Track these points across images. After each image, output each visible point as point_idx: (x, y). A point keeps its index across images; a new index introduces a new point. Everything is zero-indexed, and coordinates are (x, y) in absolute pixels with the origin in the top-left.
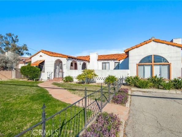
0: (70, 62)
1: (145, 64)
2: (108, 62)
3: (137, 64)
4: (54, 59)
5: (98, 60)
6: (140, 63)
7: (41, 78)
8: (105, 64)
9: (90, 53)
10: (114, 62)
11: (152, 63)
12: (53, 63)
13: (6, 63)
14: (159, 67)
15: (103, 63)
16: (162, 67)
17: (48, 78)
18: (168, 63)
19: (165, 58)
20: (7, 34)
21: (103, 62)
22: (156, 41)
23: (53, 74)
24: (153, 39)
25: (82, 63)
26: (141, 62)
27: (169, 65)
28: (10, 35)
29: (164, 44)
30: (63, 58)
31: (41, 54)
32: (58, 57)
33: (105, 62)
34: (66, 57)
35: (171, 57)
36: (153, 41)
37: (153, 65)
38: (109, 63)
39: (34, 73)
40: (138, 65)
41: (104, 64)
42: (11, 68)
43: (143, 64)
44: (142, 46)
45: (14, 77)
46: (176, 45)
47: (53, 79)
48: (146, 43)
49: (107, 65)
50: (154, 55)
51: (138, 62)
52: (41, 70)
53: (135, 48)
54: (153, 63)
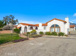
0: (30, 27)
3: (50, 27)
4: (24, 26)
5: (42, 26)
9: (39, 23)
11: (54, 27)
12: (24, 27)
13: (9, 28)
14: (57, 28)
15: (44, 27)
17: (22, 33)
18: (59, 27)
20: (10, 16)
23: (24, 31)
25: (35, 27)
28: (11, 16)
31: (20, 24)
34: (28, 25)
35: (60, 25)
36: (55, 19)
42: (11, 30)
45: (12, 32)
47: (24, 33)
50: (55, 24)
52: (20, 30)
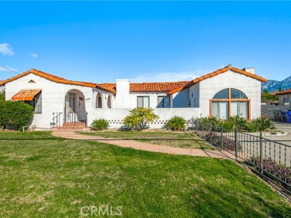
1: (220, 100)
2: (148, 95)
3: (210, 100)
4: (64, 89)
5: (130, 92)
6: (213, 98)
7: (33, 124)
8: (142, 98)
9: (117, 80)
10: (157, 95)
11: (228, 99)
12: (63, 96)
14: (236, 104)
15: (138, 97)
16: (240, 104)
17: (51, 124)
18: (247, 99)
19: (243, 92)
21: (139, 95)
22: (234, 70)
24: (230, 67)
25: (108, 96)
26: (215, 97)
27: (248, 101)
29: (243, 75)
30: (85, 87)
31: (32, 77)
32: (73, 86)
33: (142, 95)
34: (92, 86)
35: (250, 92)
36: (231, 69)
37: (230, 102)
38: (149, 97)
39: (23, 115)
40: (212, 101)
41: (140, 99)
43: (218, 100)
44: (216, 75)
46: (256, 77)
47: (61, 125)
48: (221, 71)
49: (146, 99)
50: (231, 89)
51: (211, 97)
53: (207, 78)
54: (230, 100)
